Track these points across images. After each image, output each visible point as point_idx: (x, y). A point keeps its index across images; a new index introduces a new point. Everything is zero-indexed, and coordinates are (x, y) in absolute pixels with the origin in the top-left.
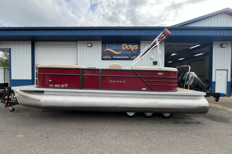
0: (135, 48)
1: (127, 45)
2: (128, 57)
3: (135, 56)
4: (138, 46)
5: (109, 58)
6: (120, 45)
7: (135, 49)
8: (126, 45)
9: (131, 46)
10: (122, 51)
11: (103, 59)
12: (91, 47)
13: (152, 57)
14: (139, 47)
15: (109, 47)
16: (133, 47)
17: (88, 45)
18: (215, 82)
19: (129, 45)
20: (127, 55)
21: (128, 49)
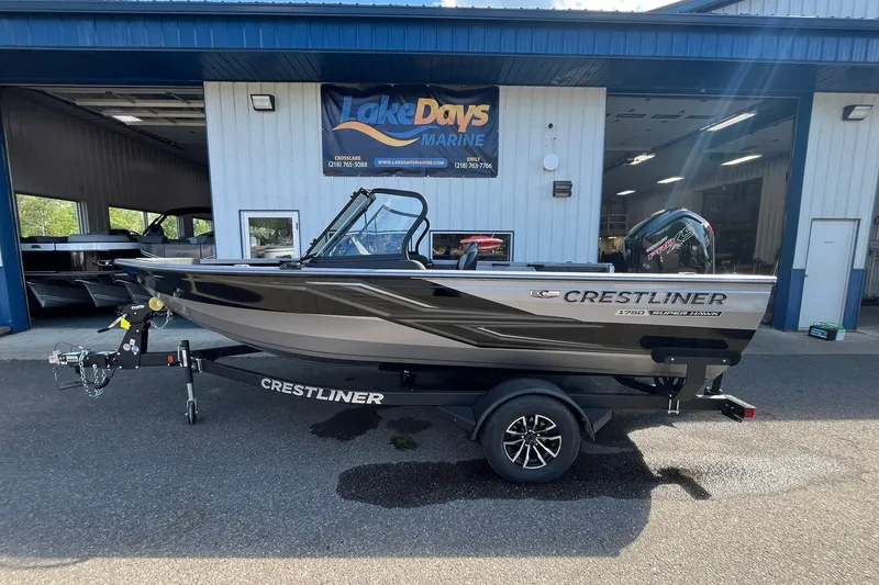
0: (474, 117)
1: (440, 105)
2: (441, 163)
3: (472, 159)
4: (487, 107)
5: (357, 165)
6: (406, 106)
7: (475, 123)
8: (433, 103)
9: (455, 110)
10: (417, 131)
11: (328, 171)
12: (273, 110)
13: (550, 161)
14: (493, 113)
15: (353, 116)
16: (466, 116)
17: (258, 105)
18: (803, 271)
19: (447, 107)
20: (440, 152)
21: (442, 121)
